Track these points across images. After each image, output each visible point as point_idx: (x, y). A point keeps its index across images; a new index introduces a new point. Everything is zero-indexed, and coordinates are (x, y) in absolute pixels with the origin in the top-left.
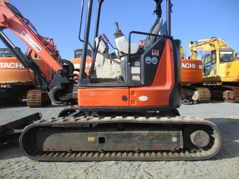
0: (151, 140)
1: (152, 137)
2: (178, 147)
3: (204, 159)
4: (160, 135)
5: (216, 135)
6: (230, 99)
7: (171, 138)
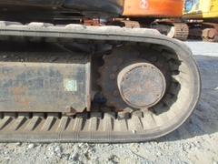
0: (6, 85)
1: (7, 78)
2: (80, 104)
3: (143, 139)
4: (30, 72)
5: (185, 77)
6: (209, 38)
7: (61, 81)
